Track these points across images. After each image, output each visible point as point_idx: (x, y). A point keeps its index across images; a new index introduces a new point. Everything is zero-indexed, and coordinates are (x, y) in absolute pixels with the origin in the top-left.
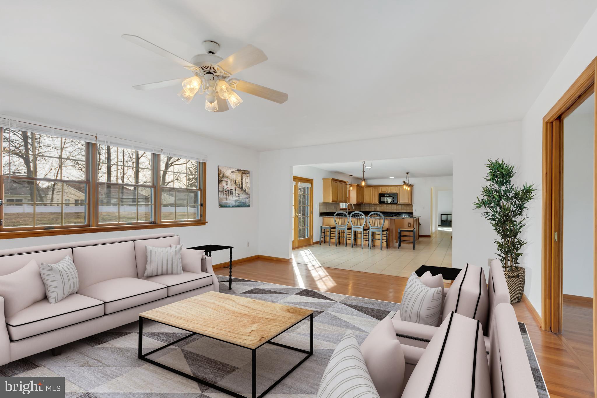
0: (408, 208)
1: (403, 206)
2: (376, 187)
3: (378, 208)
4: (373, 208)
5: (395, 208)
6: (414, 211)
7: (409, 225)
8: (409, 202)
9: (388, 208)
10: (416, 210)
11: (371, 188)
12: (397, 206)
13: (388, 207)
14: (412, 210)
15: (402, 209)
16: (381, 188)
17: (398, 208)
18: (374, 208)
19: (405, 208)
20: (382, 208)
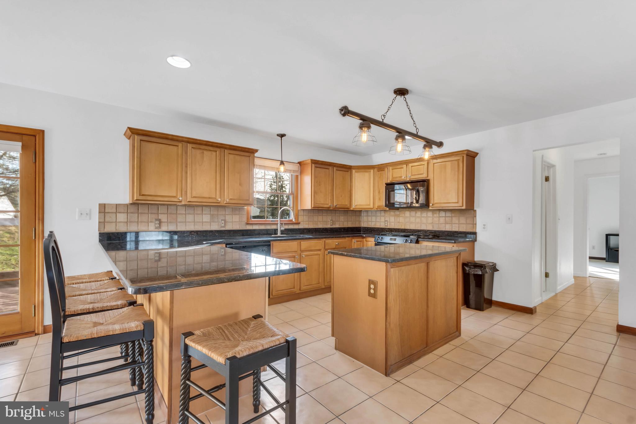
0: (463, 220)
1: (449, 214)
2: (381, 168)
3: (392, 219)
4: (383, 219)
5: (430, 220)
6: (479, 230)
7: (372, 291)
8: (457, 203)
9: (413, 219)
10: (484, 225)
11: (372, 171)
12: (435, 215)
13: (413, 217)
14: (474, 224)
15: (446, 223)
16: (391, 168)
17: (436, 219)
18: (385, 221)
19: (455, 220)
20: (401, 219)
